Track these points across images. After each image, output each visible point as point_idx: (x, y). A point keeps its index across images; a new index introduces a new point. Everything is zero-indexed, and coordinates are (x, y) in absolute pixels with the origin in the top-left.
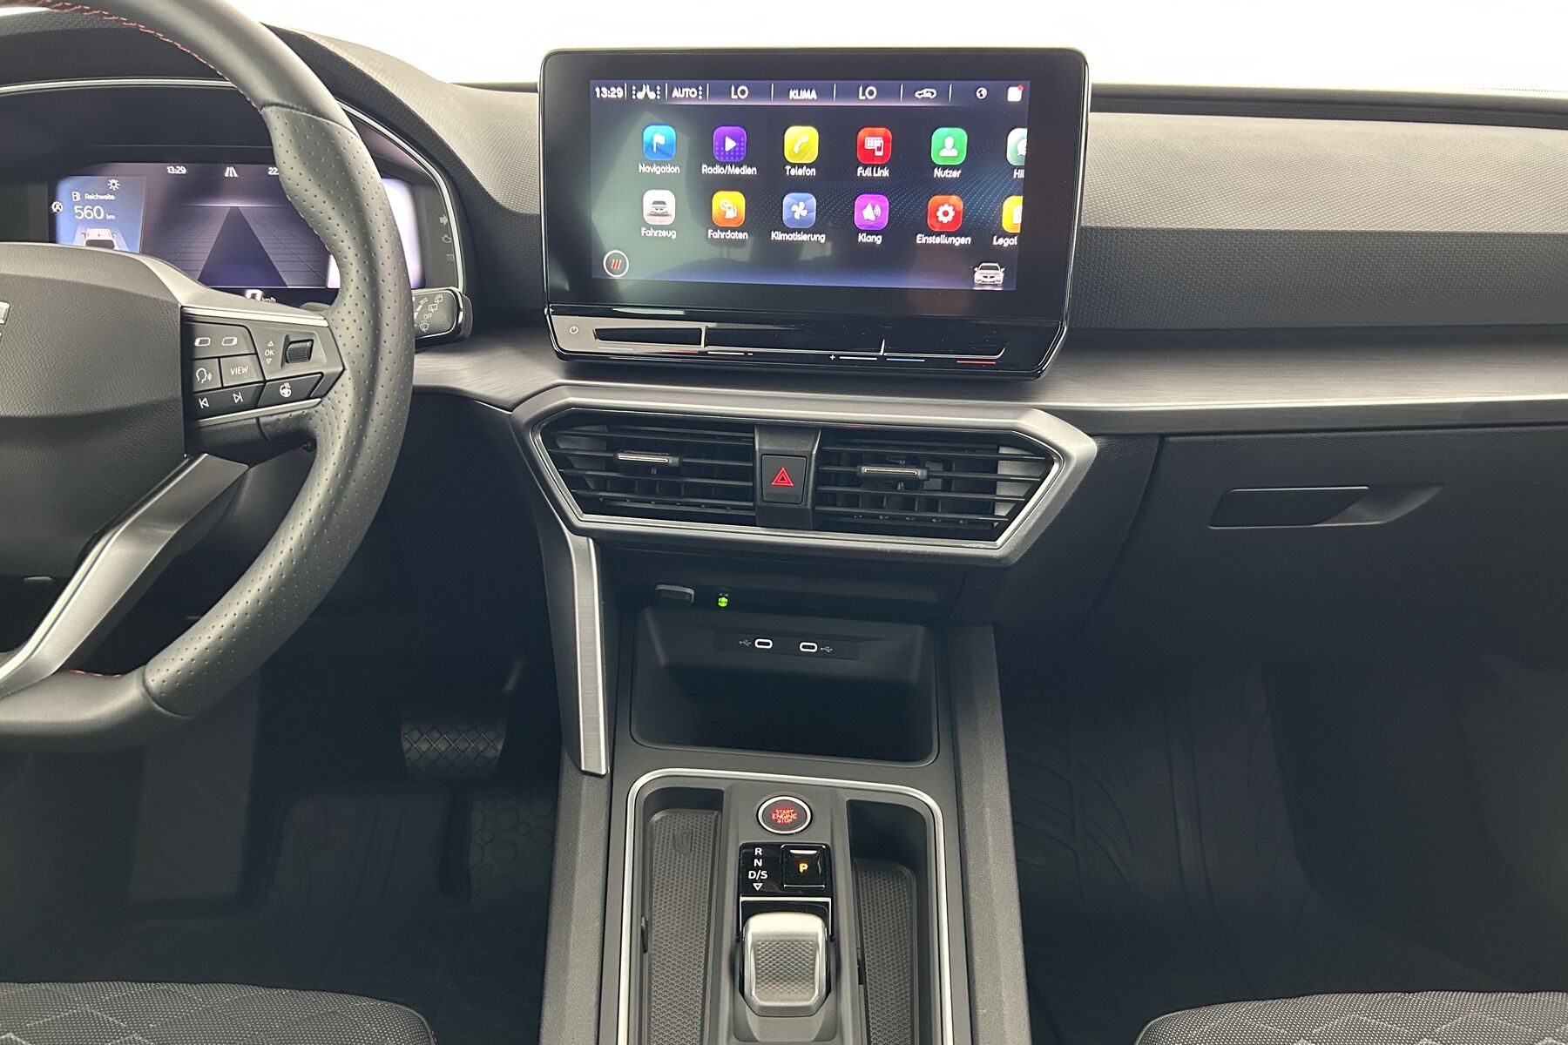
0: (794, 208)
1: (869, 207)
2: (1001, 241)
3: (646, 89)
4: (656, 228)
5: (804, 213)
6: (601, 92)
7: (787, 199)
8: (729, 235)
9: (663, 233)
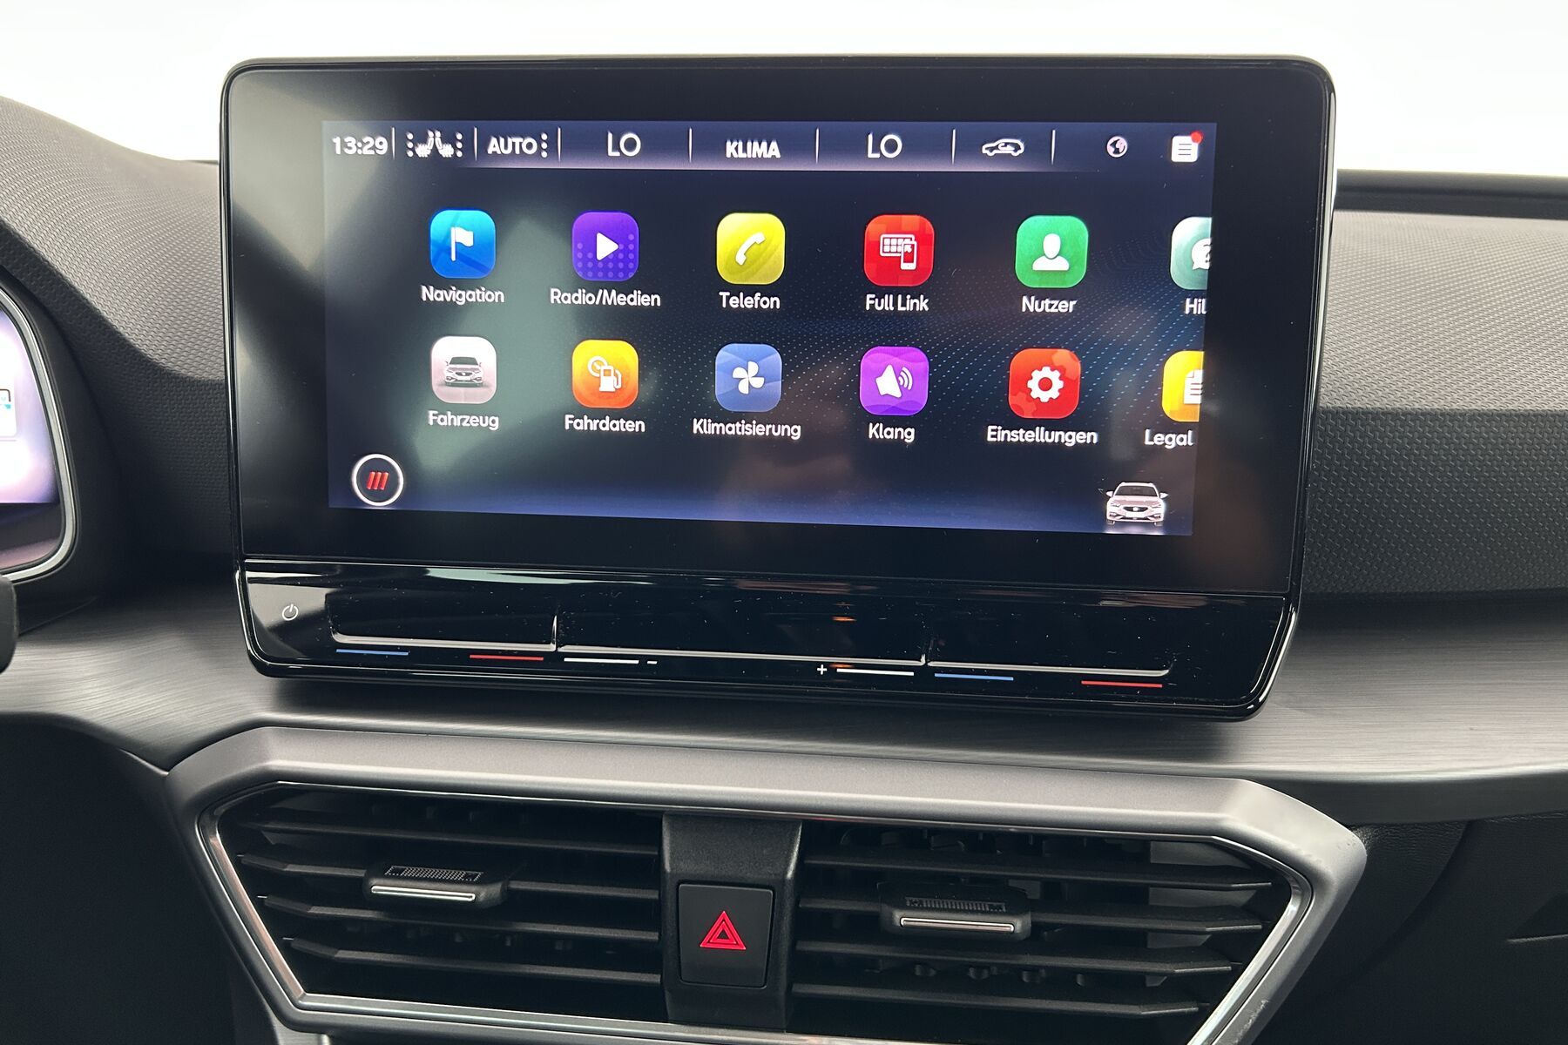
0: (738, 373)
1: (889, 370)
2: (1159, 439)
3: (435, 138)
4: (458, 409)
5: (758, 383)
6: (344, 145)
7: (724, 355)
8: (608, 425)
9: (473, 421)
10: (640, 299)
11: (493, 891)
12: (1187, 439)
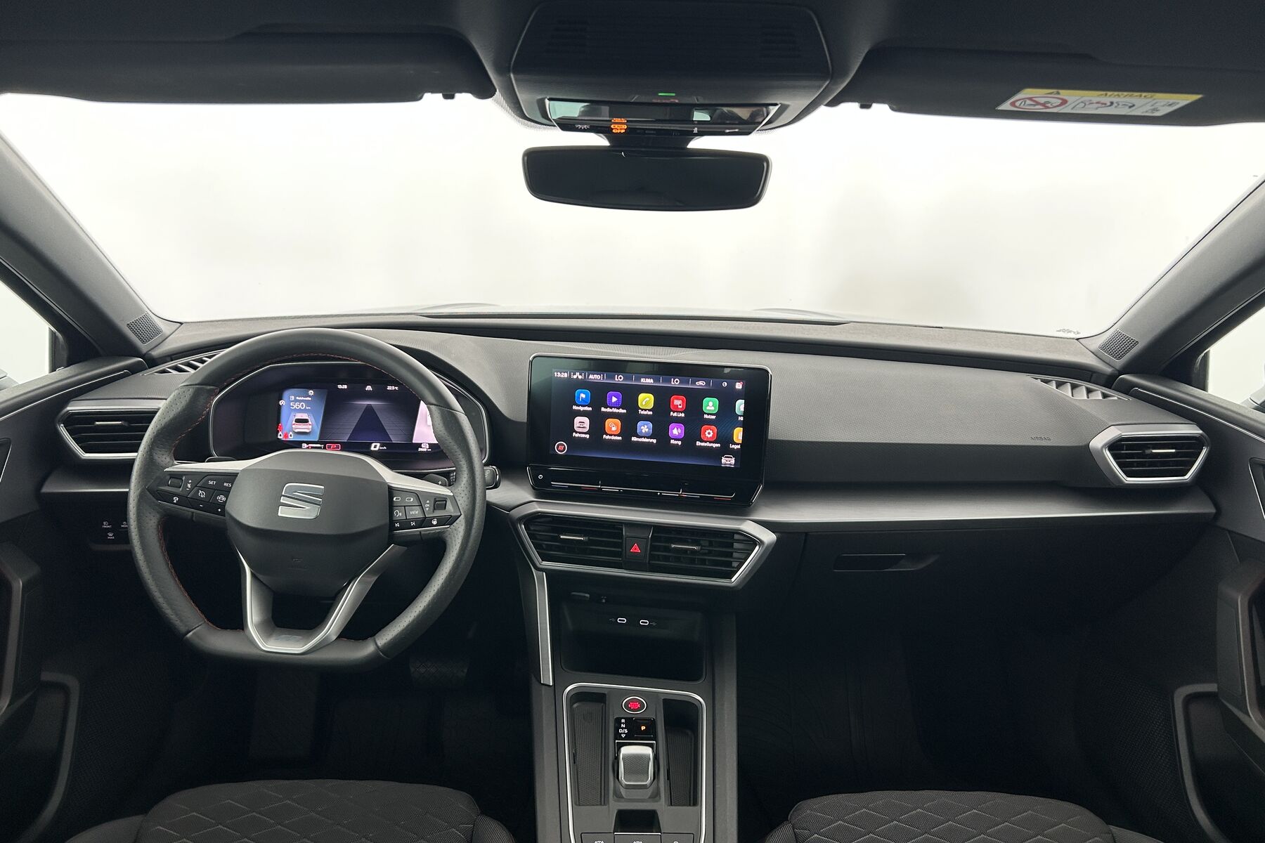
0: (642, 427)
1: (676, 429)
2: (733, 446)
3: (578, 374)
4: (580, 433)
5: (647, 430)
6: (557, 374)
7: (639, 424)
8: (613, 438)
9: (583, 436)
10: (621, 411)
11: (587, 538)
12: (739, 447)
